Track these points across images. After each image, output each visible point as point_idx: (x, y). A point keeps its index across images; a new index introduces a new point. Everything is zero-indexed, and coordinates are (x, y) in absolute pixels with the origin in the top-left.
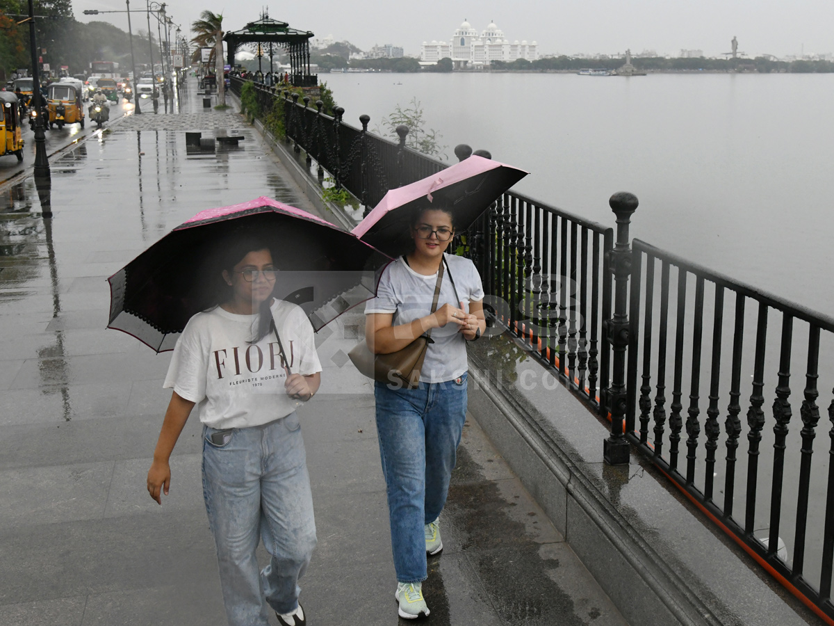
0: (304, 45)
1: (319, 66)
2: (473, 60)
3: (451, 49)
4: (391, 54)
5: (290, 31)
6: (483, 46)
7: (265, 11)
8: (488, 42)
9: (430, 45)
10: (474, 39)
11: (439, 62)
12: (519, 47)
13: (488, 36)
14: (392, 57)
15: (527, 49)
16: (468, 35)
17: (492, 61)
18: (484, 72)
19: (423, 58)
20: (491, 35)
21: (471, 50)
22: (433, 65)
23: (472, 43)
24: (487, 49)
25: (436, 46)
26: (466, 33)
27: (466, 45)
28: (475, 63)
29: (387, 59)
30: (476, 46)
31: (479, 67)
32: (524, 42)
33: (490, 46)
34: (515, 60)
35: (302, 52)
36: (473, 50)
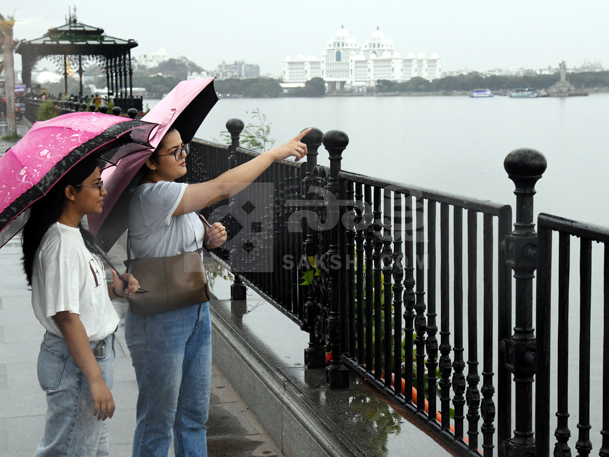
0: (125, 58)
1: (148, 90)
2: (353, 80)
3: (323, 67)
4: (243, 74)
5: (105, 39)
6: (365, 62)
7: (72, 12)
8: (373, 56)
9: (295, 60)
10: (353, 53)
11: (307, 83)
12: (415, 61)
13: (372, 48)
14: (245, 78)
15: (425, 65)
16: (345, 47)
17: (379, 81)
18: (368, 96)
19: (286, 78)
20: (376, 46)
21: (350, 67)
22: (299, 88)
23: (351, 58)
24: (371, 65)
25: (303, 63)
26: (343, 45)
27: (343, 60)
28: (355, 84)
29: (238, 80)
30: (356, 61)
31: (361, 90)
32: (421, 56)
33: (375, 61)
34: (409, 79)
35: (122, 68)
36: (353, 68)
